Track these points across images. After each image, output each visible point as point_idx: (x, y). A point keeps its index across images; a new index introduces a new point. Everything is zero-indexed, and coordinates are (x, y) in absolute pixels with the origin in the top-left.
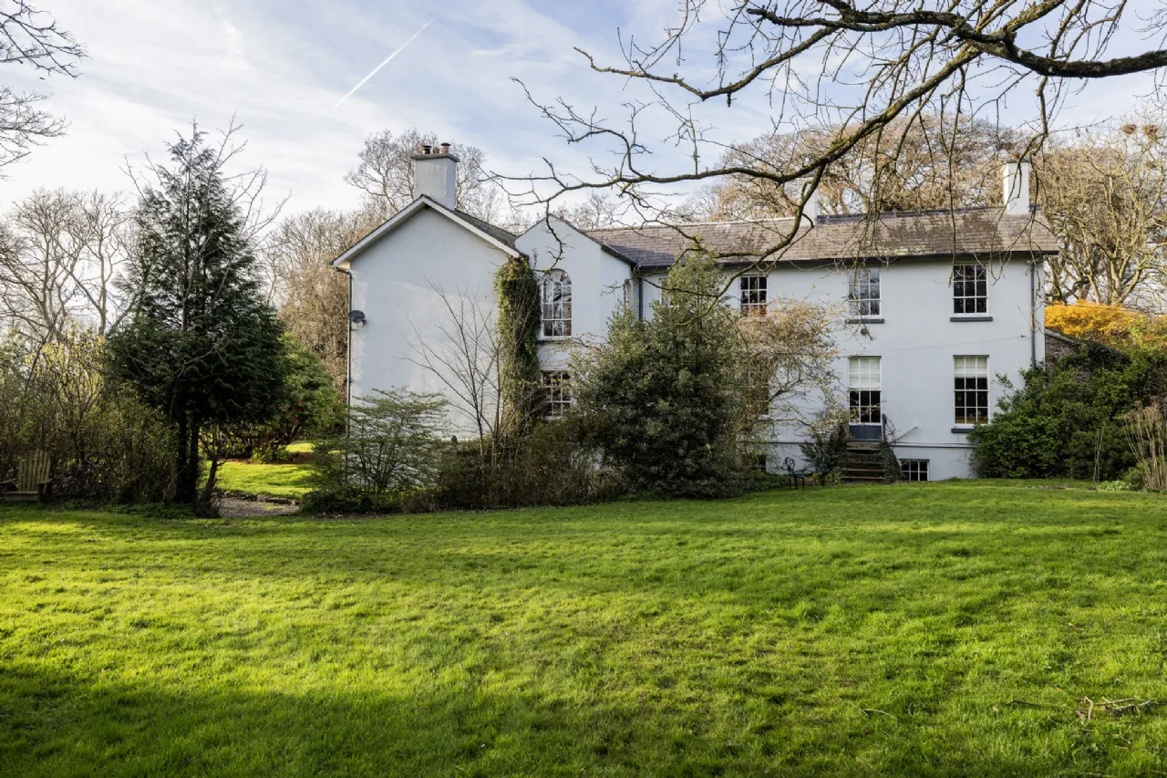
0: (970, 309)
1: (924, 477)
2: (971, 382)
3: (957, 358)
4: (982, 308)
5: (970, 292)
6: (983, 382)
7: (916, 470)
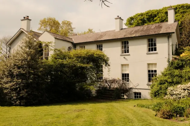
0: (152, 51)
1: (140, 97)
2: (152, 71)
3: (149, 64)
4: (155, 50)
5: (152, 46)
6: (155, 71)
7: (138, 95)
